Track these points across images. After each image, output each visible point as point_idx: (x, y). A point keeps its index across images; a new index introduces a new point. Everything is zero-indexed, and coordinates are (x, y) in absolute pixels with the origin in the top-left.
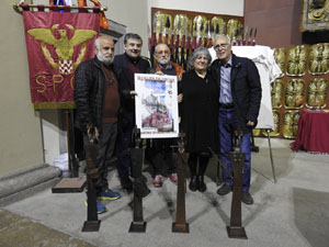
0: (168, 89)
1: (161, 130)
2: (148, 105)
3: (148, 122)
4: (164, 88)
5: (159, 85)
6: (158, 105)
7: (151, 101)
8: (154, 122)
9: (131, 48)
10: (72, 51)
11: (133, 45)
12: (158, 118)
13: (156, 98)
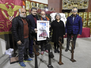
0: (46, 25)
1: (44, 38)
2: (41, 30)
3: (41, 36)
4: (45, 25)
5: (44, 24)
6: (44, 30)
7: (42, 29)
8: (42, 35)
9: (34, 12)
10: (13, 13)
11: (34, 11)
12: (44, 34)
13: (43, 28)
